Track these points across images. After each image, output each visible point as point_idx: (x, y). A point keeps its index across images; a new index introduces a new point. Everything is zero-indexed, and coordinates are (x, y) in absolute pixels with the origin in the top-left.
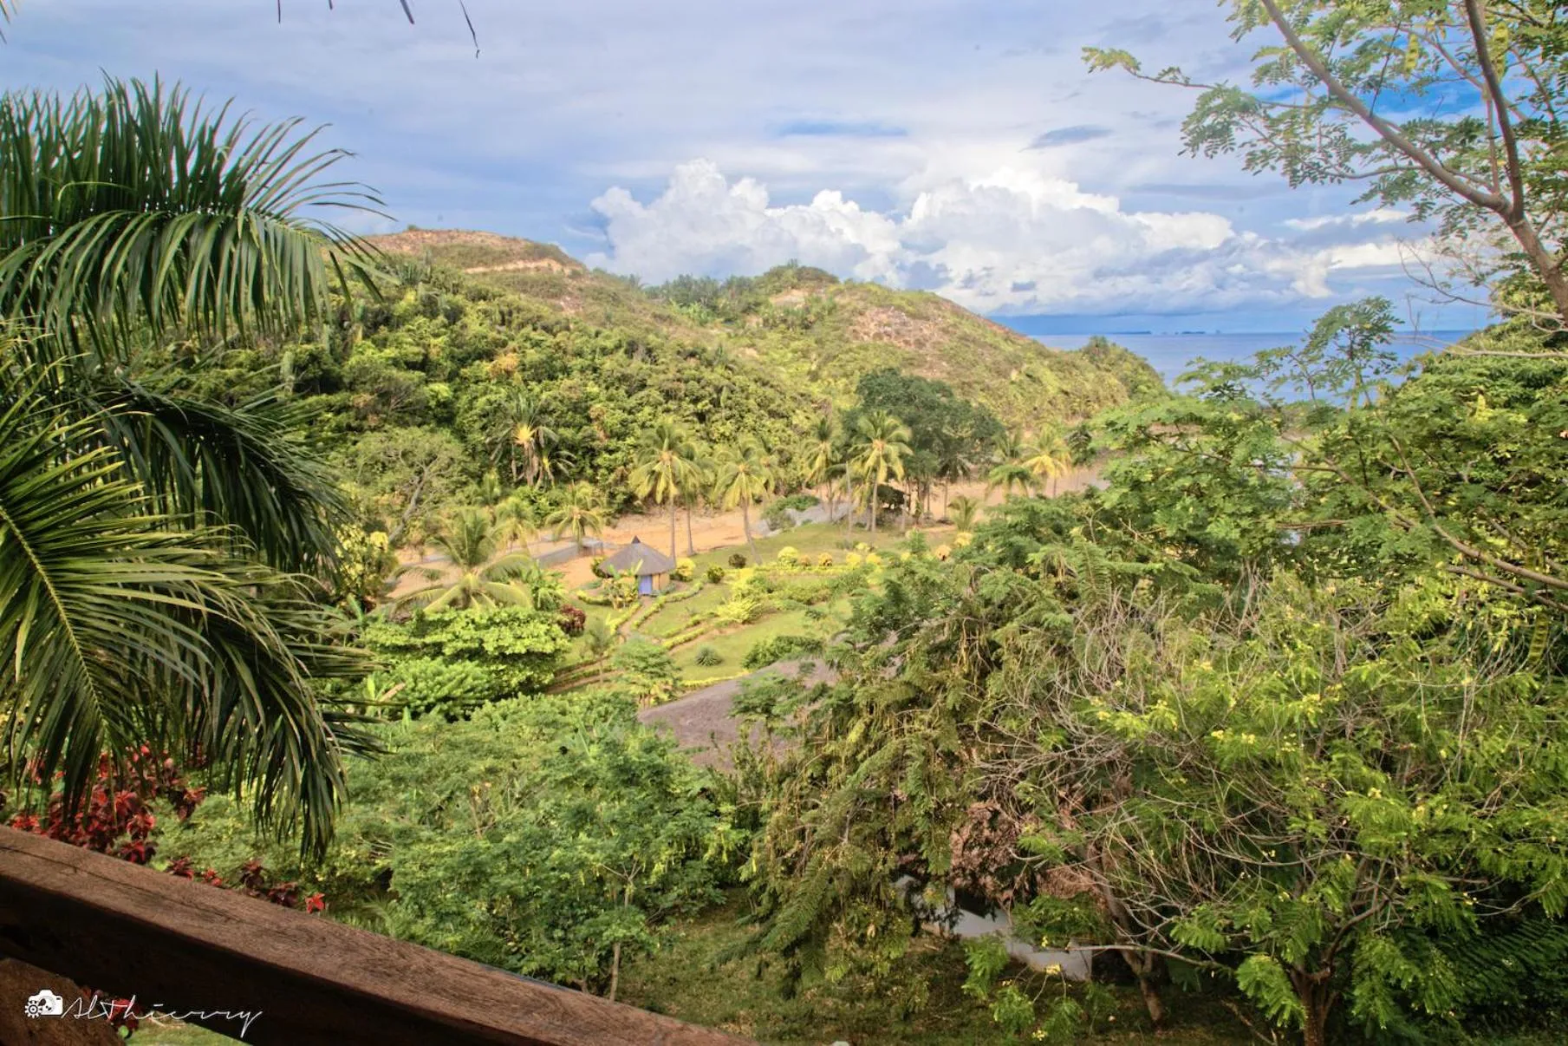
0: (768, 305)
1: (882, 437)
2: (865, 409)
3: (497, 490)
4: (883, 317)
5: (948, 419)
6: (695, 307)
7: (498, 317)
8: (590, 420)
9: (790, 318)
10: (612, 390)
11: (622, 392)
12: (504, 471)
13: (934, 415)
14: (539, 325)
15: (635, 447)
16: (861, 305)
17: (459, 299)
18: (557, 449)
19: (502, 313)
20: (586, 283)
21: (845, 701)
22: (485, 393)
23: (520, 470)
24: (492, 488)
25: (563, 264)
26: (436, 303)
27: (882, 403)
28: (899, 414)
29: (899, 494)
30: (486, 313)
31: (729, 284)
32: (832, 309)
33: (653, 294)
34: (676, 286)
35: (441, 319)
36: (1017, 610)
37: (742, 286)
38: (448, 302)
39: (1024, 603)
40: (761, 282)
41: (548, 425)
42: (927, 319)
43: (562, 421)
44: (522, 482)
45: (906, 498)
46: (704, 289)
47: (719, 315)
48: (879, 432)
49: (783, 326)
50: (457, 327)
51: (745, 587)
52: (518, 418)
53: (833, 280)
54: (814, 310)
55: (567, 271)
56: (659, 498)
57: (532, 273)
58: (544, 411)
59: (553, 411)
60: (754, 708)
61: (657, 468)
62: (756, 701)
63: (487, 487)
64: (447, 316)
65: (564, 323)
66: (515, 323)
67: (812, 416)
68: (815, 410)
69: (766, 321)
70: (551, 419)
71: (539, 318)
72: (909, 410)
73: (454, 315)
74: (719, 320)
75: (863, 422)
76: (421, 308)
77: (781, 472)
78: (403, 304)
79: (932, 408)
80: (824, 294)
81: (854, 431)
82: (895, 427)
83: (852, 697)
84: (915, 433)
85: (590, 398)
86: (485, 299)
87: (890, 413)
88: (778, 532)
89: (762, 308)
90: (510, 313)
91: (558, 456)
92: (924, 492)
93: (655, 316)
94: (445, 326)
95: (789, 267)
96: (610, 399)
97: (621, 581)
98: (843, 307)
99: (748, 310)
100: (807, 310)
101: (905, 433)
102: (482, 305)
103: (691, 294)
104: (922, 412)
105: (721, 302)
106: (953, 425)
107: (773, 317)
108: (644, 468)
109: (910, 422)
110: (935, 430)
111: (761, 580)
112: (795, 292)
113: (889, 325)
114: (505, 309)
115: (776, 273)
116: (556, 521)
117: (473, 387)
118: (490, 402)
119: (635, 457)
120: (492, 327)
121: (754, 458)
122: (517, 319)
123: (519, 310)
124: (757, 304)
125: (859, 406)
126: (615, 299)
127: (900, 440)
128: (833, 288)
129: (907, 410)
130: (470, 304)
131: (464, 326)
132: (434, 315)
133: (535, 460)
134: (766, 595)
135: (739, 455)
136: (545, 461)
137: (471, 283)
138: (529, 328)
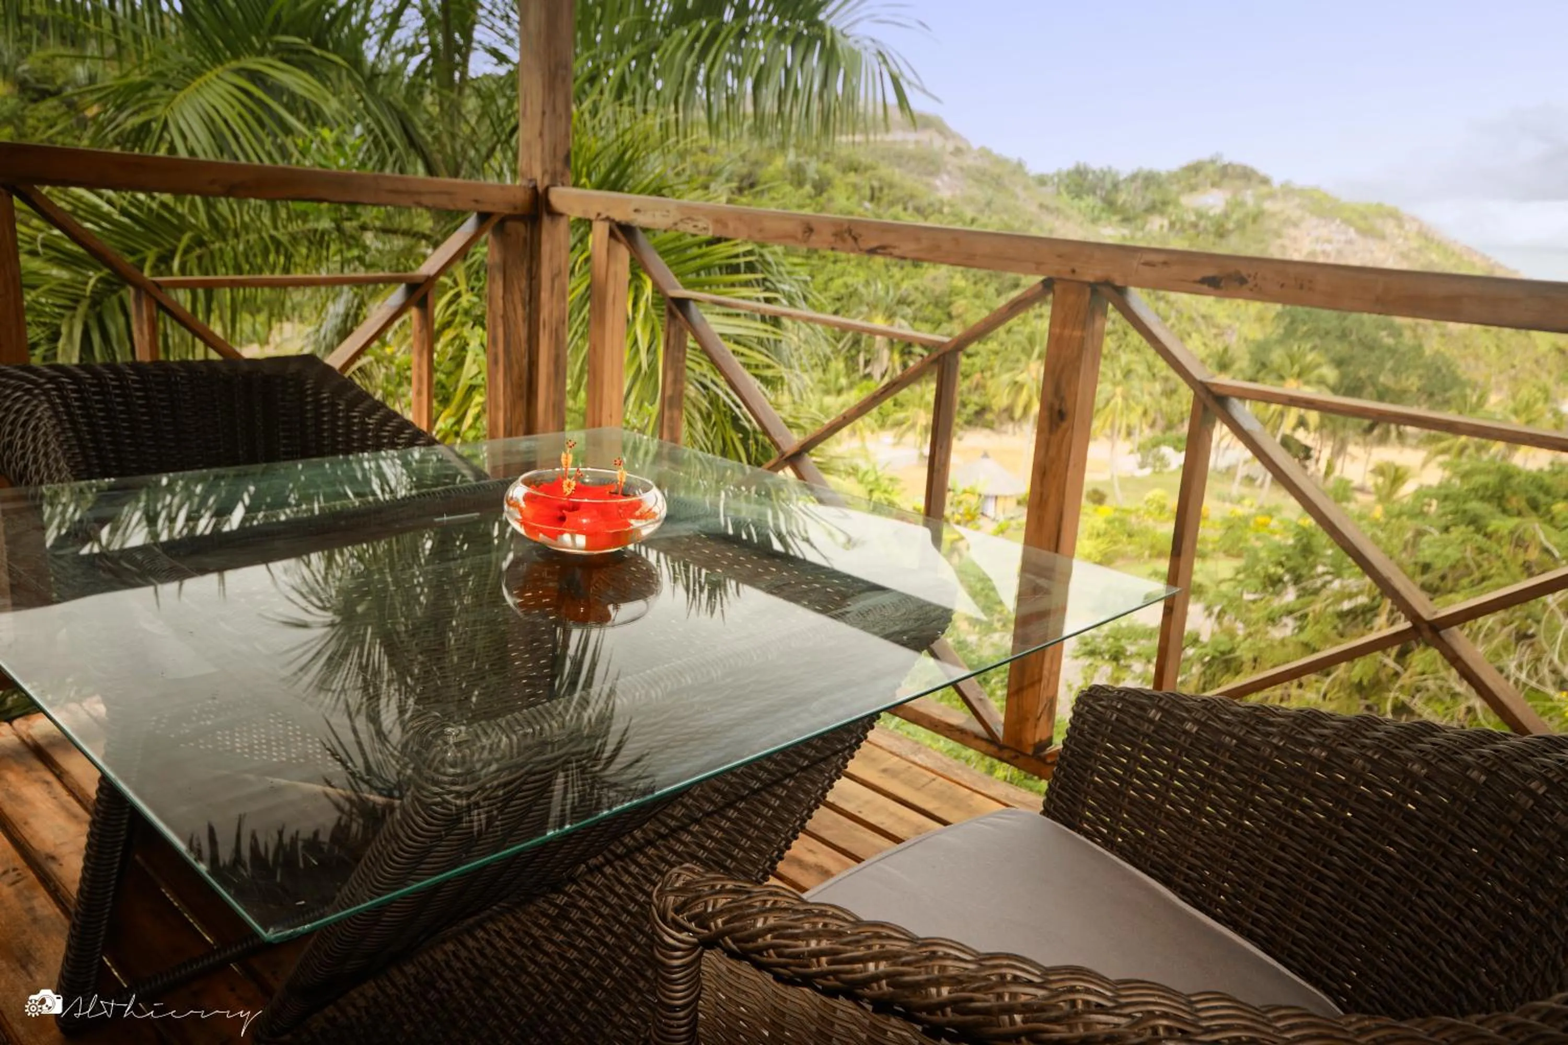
0: (1177, 204)
1: (1299, 375)
2: (1281, 341)
3: (843, 381)
4: (1324, 232)
5: (1389, 364)
6: (1090, 200)
7: (868, 192)
8: (950, 317)
9: (1202, 223)
10: (981, 286)
11: (991, 290)
12: (851, 361)
13: (1373, 357)
14: (910, 205)
15: (996, 353)
16: (1297, 214)
17: (830, 170)
18: (910, 345)
19: (872, 189)
20: (968, 161)
21: (1223, 653)
22: (842, 275)
23: (867, 363)
24: (837, 378)
25: (946, 138)
26: (804, 172)
27: (1307, 335)
28: (1327, 351)
29: (1307, 450)
30: (856, 187)
31: (1133, 178)
32: (1257, 217)
33: (1042, 181)
34: (1069, 174)
35: (808, 188)
36: (1465, 582)
37: (1149, 180)
38: (818, 172)
39: (1477, 575)
40: (1174, 177)
41: (904, 317)
42: (1383, 237)
43: (920, 315)
44: (868, 376)
45: (1314, 454)
46: (1103, 179)
47: (1116, 212)
48: (1296, 369)
49: (1192, 232)
50: (822, 199)
51: (1101, 525)
52: (873, 306)
53: (1265, 181)
54: (1235, 217)
55: (950, 147)
56: (1018, 413)
57: (911, 147)
58: (902, 301)
59: (913, 303)
60: (1101, 654)
61: (1020, 378)
62: (1104, 647)
63: (831, 376)
64: (815, 187)
65: (937, 206)
66: (885, 200)
67: (1212, 343)
68: (1216, 336)
69: (1172, 225)
70: (909, 311)
71: (912, 197)
72: (1341, 348)
73: (821, 187)
74: (1116, 218)
75: (1277, 356)
76: (789, 176)
77: (1164, 401)
78: (771, 169)
79: (1371, 349)
80: (1249, 196)
81: (1264, 365)
82: (1318, 366)
83: (1232, 650)
84: (1343, 376)
85: (955, 292)
86: (856, 170)
87: (1314, 348)
88: (1148, 471)
89: (1170, 209)
90: (881, 189)
91: (910, 353)
92: (1340, 450)
93: (1041, 206)
94: (810, 197)
95: (1213, 162)
96: (977, 296)
97: (963, 497)
98: (1273, 215)
99: (1152, 209)
100: (1226, 215)
101: (1331, 374)
102: (852, 177)
103: (1086, 184)
104: (1357, 350)
105: (1122, 198)
106: (1395, 372)
107: (1183, 221)
108: (1006, 377)
109: (1339, 363)
110: (1370, 377)
111: (1122, 521)
112: (1215, 191)
113: (1329, 241)
114: (876, 184)
115: (1196, 169)
116: (899, 424)
117: (830, 266)
118: (846, 285)
119: (996, 363)
120: (860, 204)
121: (1135, 383)
122: (887, 194)
123: (891, 186)
124: (1165, 203)
125: (1274, 336)
126: (998, 183)
127: (1321, 381)
128: (1264, 189)
129: (1339, 347)
130: (839, 175)
131: (830, 200)
132: (800, 184)
133: (885, 353)
134: (1125, 539)
135: (1119, 375)
136: (896, 357)
137: (844, 152)
138: (898, 209)
